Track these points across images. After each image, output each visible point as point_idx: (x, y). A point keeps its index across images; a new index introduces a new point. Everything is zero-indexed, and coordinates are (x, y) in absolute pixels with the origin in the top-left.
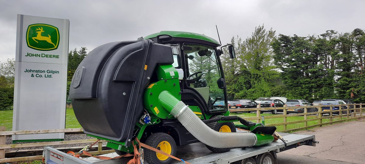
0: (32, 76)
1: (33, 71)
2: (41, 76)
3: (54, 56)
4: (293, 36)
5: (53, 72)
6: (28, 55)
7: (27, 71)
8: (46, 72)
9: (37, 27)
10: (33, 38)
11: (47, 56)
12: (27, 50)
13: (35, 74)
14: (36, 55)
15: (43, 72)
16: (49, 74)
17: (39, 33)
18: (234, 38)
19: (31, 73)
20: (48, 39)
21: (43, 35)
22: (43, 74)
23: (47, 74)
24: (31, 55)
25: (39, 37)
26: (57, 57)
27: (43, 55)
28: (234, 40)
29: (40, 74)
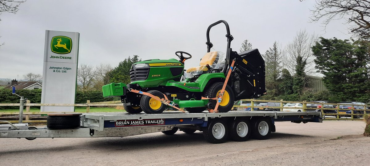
0: (54, 71)
1: (55, 68)
2: (59, 71)
3: (68, 58)
4: (334, 39)
5: (68, 69)
6: (52, 57)
7: (51, 68)
8: (63, 68)
9: (58, 38)
10: (55, 46)
11: (63, 58)
12: (51, 54)
13: (56, 70)
14: (57, 57)
15: (61, 68)
16: (65, 70)
17: (59, 42)
18: (276, 43)
19: (54, 69)
20: (65, 46)
21: (61, 43)
22: (61, 70)
23: (63, 70)
24: (53, 57)
25: (59, 45)
26: (70, 58)
27: (61, 57)
28: (277, 45)
29: (59, 70)
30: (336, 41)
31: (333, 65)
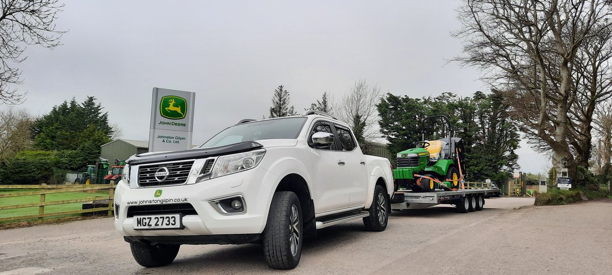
0: (164, 141)
1: (164, 137)
2: (170, 142)
3: (182, 124)
4: (405, 97)
5: (180, 139)
6: (161, 123)
7: (159, 137)
8: (175, 138)
9: (170, 99)
10: (166, 108)
11: (176, 124)
12: (160, 118)
13: (165, 139)
14: (168, 123)
15: (172, 138)
16: (177, 140)
17: (171, 104)
18: (327, 95)
19: (162, 139)
20: (178, 110)
21: (175, 105)
22: (172, 140)
23: (175, 140)
24: (163, 123)
25: (171, 108)
26: (184, 125)
28: (327, 98)
29: (170, 140)
30: (407, 100)
31: (404, 130)
